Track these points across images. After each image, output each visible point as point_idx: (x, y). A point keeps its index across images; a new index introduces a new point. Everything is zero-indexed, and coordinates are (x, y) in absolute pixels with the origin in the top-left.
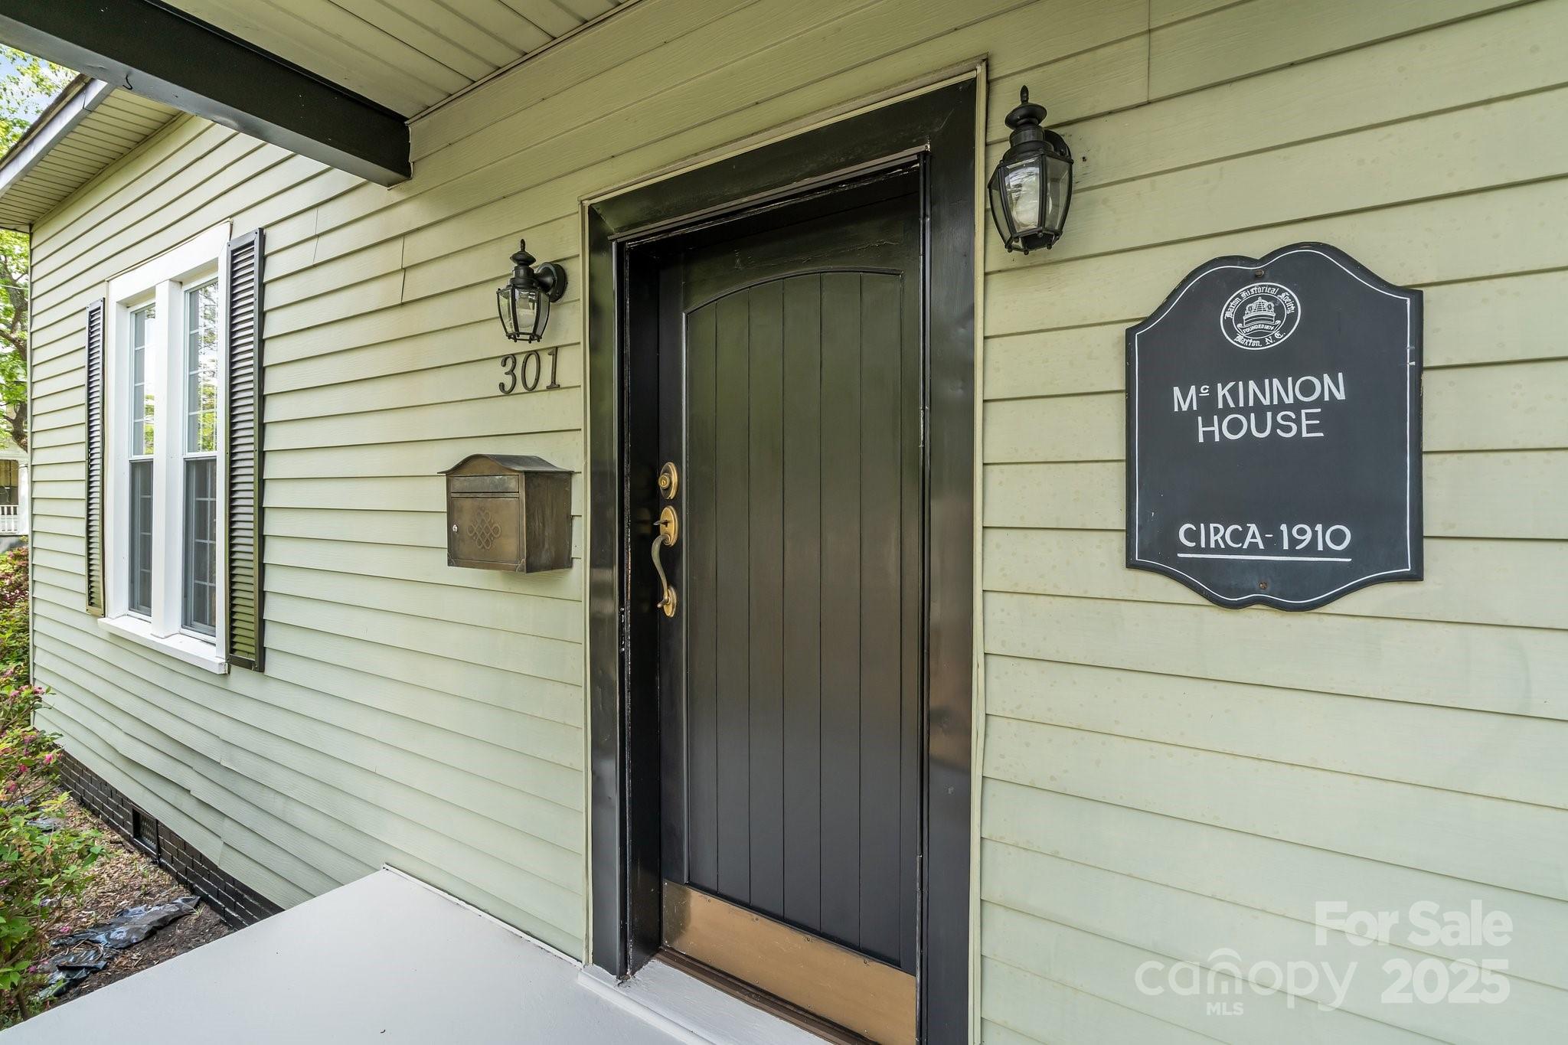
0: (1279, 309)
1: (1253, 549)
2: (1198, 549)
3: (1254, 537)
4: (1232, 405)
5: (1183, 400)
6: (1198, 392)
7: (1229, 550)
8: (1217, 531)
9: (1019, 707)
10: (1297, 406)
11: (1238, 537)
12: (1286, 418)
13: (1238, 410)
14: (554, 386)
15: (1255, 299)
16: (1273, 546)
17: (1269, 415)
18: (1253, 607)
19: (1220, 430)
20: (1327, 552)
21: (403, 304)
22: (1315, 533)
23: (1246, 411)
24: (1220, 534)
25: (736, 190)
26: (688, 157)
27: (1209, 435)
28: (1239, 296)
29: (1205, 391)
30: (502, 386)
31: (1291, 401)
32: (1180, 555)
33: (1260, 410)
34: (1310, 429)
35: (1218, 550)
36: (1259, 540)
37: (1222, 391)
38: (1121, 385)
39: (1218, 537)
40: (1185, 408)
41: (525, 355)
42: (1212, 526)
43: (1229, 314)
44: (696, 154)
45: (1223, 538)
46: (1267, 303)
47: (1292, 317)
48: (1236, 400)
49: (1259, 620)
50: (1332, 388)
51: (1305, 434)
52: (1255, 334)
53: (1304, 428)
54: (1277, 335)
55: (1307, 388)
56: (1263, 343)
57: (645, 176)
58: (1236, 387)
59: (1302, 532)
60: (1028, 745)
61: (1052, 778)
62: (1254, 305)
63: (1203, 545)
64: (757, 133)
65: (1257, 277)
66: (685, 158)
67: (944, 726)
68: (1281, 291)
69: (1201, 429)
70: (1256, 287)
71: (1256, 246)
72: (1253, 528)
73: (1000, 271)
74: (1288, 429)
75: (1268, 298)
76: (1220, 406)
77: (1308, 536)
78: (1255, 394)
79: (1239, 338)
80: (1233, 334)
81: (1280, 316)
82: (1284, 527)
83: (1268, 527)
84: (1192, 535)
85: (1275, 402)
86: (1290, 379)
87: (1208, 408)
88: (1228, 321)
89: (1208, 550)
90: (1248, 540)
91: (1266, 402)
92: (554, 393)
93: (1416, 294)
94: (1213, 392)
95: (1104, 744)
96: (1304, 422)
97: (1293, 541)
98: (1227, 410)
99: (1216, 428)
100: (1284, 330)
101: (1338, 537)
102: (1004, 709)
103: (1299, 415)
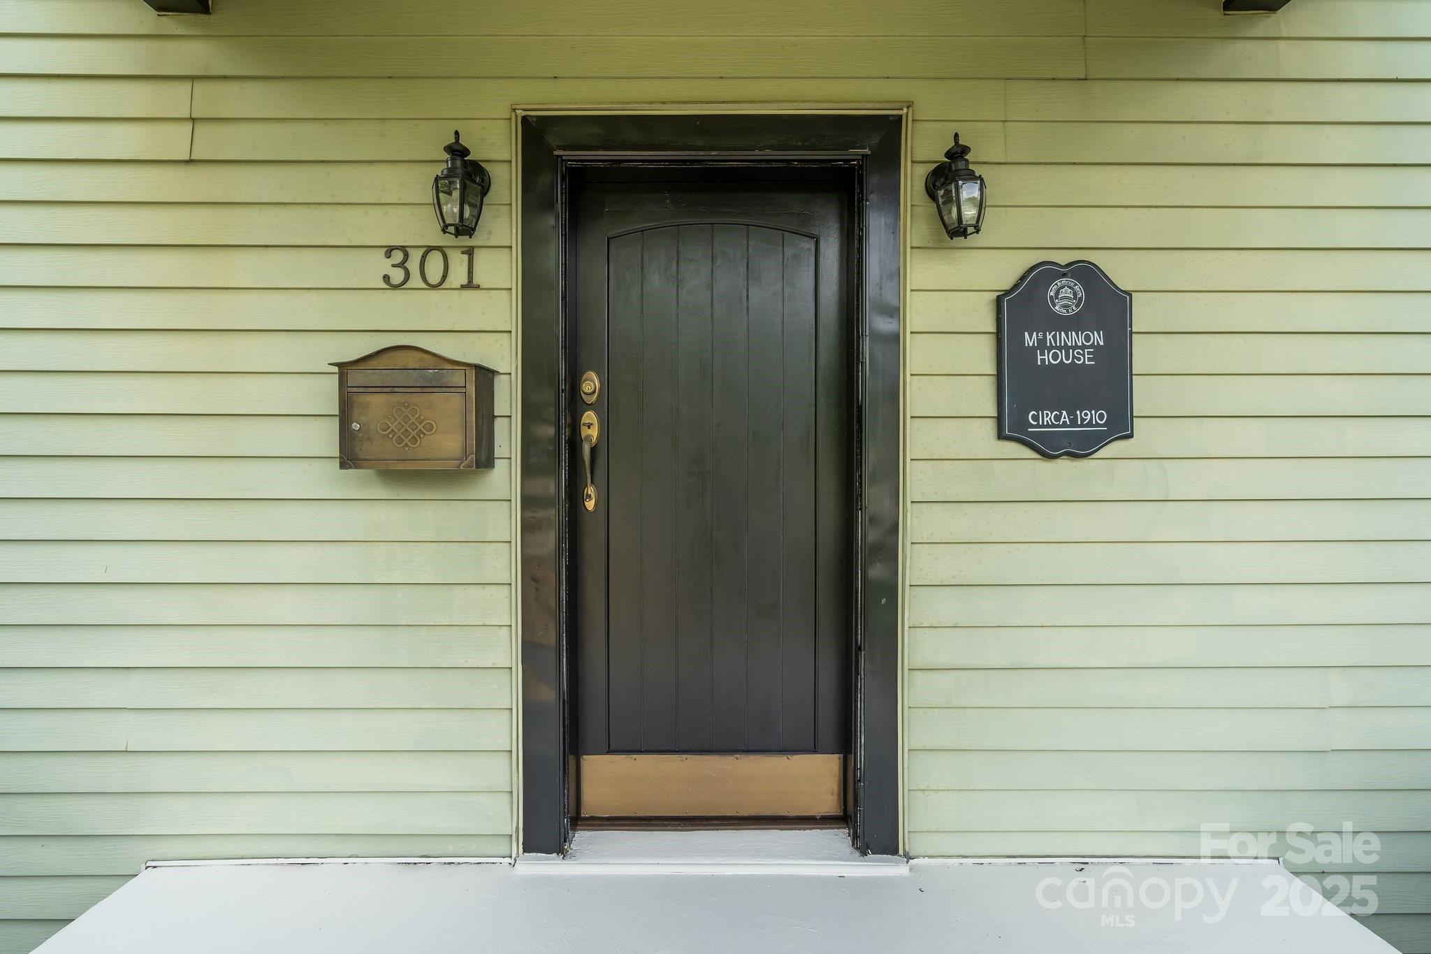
0: (1075, 294)
1: (1064, 425)
2: (1038, 426)
3: (1065, 418)
4: (1054, 345)
5: (1030, 340)
6: (1037, 336)
7: (1053, 426)
8: (1047, 415)
9: (932, 535)
10: (1083, 347)
11: (1058, 418)
12: (1078, 353)
13: (1056, 347)
14: (470, 285)
15: (1063, 287)
16: (1073, 423)
17: (1071, 351)
18: (1062, 457)
19: (1048, 358)
20: (1097, 425)
21: (190, 162)
22: (1092, 415)
23: (1060, 348)
24: (1048, 417)
25: (700, 143)
26: (654, 102)
27: (1043, 360)
28: (1056, 284)
29: (1041, 337)
30: (386, 278)
31: (1080, 344)
32: (1029, 430)
33: (1067, 348)
34: (1089, 359)
35: (1048, 426)
36: (1067, 420)
37: (1049, 337)
38: (992, 329)
39: (1048, 419)
40: (1031, 344)
41: (425, 249)
42: (1045, 412)
43: (1052, 294)
44: (664, 103)
45: (1050, 419)
46: (1069, 290)
47: (1081, 299)
48: (1056, 343)
49: (1064, 465)
50: (1098, 338)
51: (1087, 363)
52: (1065, 306)
53: (1086, 359)
54: (1074, 308)
55: (1087, 338)
56: (1068, 312)
57: (604, 106)
58: (1056, 333)
59: (1086, 415)
60: (937, 559)
61: (954, 577)
62: (1063, 290)
63: (1041, 423)
64: (728, 102)
65: (1064, 275)
66: (652, 103)
67: (879, 557)
68: (1076, 285)
69: (1039, 357)
70: (1064, 281)
71: (1063, 258)
72: (1064, 412)
73: (918, 248)
74: (1079, 359)
75: (1070, 287)
76: (1048, 345)
77: (1089, 417)
78: (1064, 340)
79: (1057, 308)
80: (1054, 305)
81: (1075, 298)
82: (1078, 412)
83: (1071, 413)
84: (1035, 418)
85: (1074, 344)
86: (1080, 332)
87: (1042, 344)
88: (1051, 297)
89: (1043, 426)
90: (1062, 420)
91: (1070, 344)
92: (468, 294)
93: (1129, 293)
94: (1045, 336)
95: (982, 549)
96: (1087, 356)
97: (1083, 420)
98: (1051, 348)
99: (1046, 357)
100: (1077, 306)
101: (1101, 417)
102: (922, 538)
103: (1084, 352)
